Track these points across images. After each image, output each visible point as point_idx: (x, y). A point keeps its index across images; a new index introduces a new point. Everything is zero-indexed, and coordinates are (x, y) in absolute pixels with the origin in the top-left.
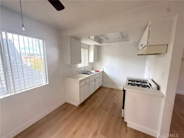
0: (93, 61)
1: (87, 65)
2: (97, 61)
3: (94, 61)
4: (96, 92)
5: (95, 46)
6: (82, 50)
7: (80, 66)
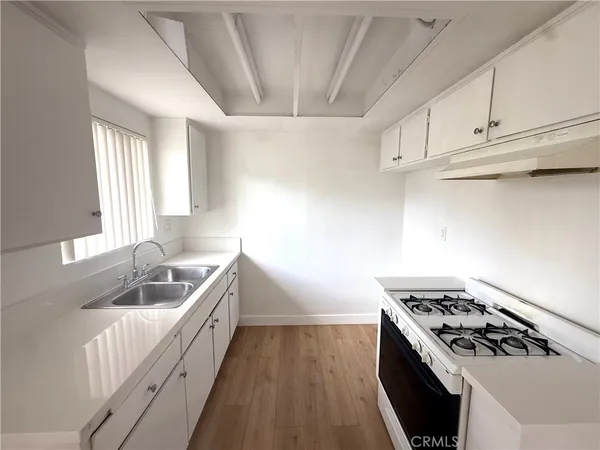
0: (186, 211)
1: (147, 231)
2: (209, 209)
3: (194, 206)
4: (221, 376)
5: (193, 124)
6: (104, 143)
7: (86, 248)
